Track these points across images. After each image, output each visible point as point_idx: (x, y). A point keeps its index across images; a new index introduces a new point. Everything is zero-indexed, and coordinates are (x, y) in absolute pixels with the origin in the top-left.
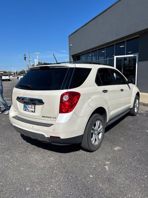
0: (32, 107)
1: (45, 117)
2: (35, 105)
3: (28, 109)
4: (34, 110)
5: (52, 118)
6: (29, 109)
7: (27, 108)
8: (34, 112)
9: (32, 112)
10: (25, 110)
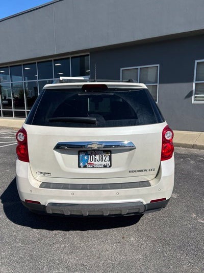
0: (104, 158)
1: (135, 171)
2: (111, 153)
3: (93, 162)
4: (109, 163)
5: (148, 170)
6: (97, 163)
7: (89, 162)
8: (110, 167)
9: (105, 166)
10: (85, 167)
